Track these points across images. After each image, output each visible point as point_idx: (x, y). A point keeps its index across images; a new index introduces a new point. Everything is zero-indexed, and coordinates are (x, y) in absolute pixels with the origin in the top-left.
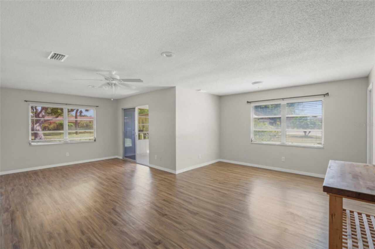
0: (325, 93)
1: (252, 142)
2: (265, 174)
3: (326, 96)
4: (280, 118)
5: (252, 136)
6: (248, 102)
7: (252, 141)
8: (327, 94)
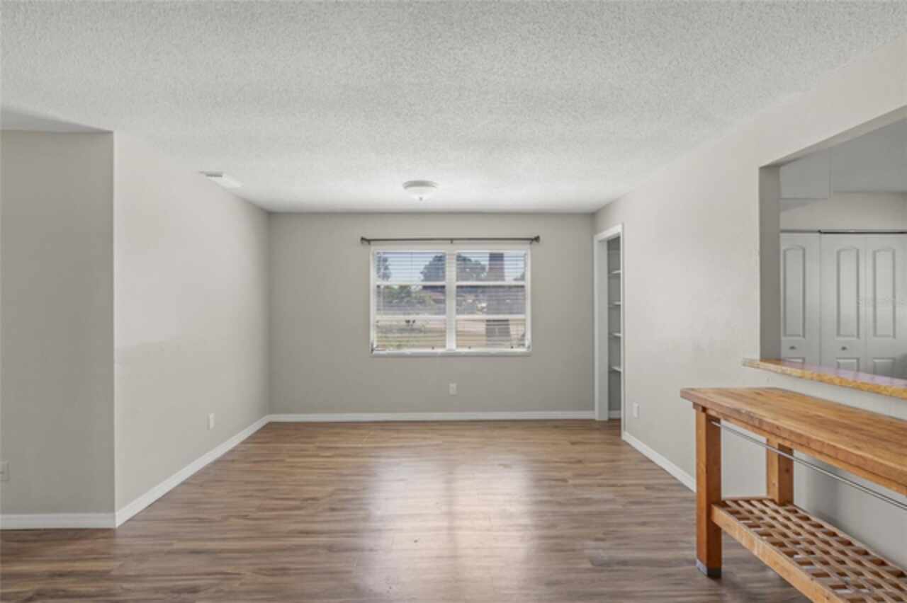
0: (533, 237)
1: (375, 352)
2: (425, 438)
3: (535, 242)
4: (443, 287)
5: (373, 335)
6: (363, 239)
7: (372, 350)
8: (537, 239)
